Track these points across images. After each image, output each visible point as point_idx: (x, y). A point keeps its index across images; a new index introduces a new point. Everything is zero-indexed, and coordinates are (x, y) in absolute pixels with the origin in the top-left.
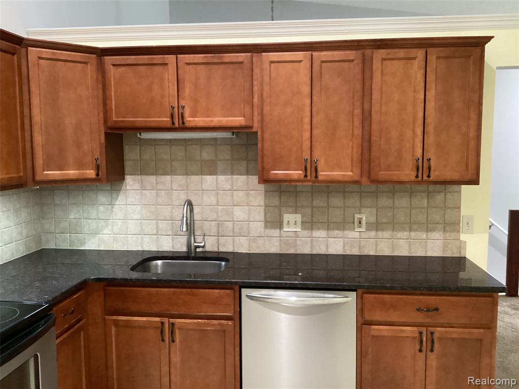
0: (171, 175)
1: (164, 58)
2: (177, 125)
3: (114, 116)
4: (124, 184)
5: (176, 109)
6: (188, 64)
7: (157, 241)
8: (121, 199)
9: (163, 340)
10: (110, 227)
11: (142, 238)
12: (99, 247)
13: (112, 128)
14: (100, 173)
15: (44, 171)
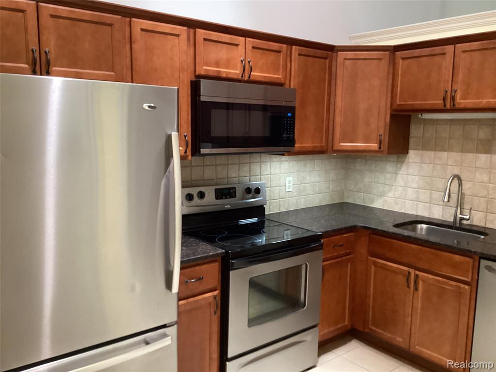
0: (448, 151)
1: (443, 48)
2: (448, 107)
3: (398, 100)
4: (407, 157)
5: (449, 93)
6: (464, 52)
7: (430, 208)
8: (403, 170)
9: (408, 287)
10: (393, 192)
11: (417, 204)
12: (383, 206)
13: (395, 111)
14: (382, 146)
15: (340, 143)
